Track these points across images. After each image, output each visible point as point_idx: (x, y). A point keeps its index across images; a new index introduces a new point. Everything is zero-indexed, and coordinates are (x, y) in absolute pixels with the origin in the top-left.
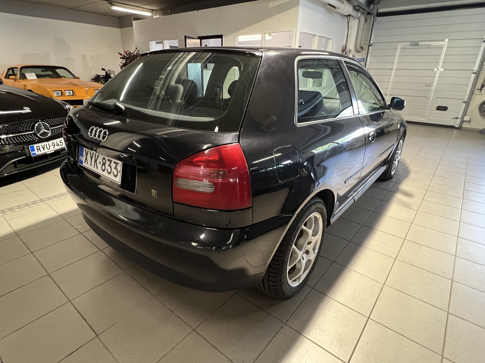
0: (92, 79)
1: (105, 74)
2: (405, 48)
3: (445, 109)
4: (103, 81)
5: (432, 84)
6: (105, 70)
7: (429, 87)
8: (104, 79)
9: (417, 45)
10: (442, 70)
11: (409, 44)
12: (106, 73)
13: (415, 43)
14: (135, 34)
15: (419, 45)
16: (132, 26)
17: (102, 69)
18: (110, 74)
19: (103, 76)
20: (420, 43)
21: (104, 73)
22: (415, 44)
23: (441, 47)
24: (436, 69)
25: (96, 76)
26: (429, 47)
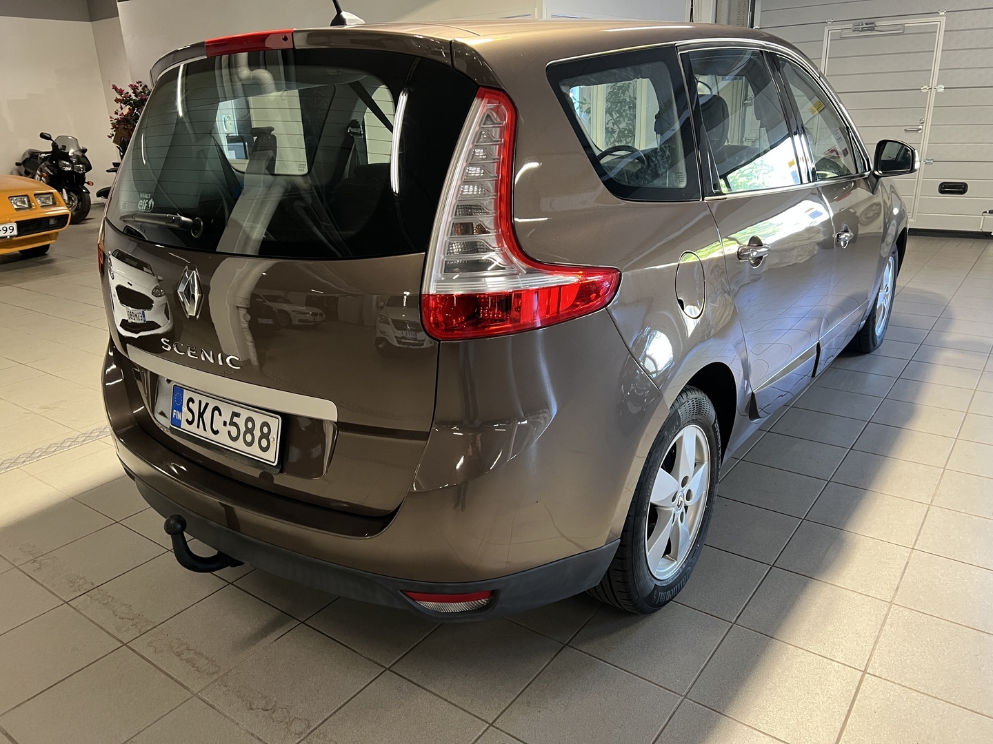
0: (18, 164)
1: (51, 149)
2: (842, 38)
3: (960, 189)
4: (46, 168)
5: (921, 127)
6: (50, 139)
7: (912, 134)
8: (48, 163)
9: (872, 29)
10: (941, 89)
11: (851, 26)
12: (54, 145)
13: (866, 24)
14: (127, 39)
15: (876, 28)
16: (118, 15)
17: (43, 136)
18: (64, 147)
19: (46, 153)
20: (878, 24)
21: (47, 147)
22: (865, 26)
23: (932, 32)
24: (926, 87)
25: (28, 156)
26: (902, 32)
